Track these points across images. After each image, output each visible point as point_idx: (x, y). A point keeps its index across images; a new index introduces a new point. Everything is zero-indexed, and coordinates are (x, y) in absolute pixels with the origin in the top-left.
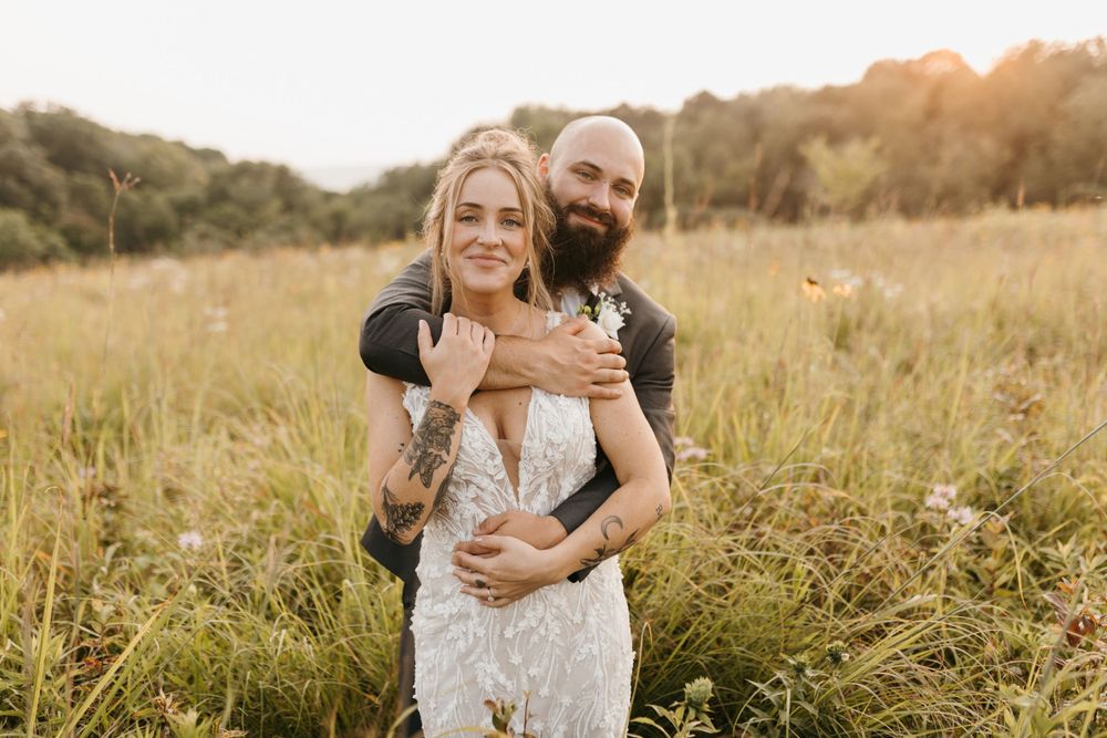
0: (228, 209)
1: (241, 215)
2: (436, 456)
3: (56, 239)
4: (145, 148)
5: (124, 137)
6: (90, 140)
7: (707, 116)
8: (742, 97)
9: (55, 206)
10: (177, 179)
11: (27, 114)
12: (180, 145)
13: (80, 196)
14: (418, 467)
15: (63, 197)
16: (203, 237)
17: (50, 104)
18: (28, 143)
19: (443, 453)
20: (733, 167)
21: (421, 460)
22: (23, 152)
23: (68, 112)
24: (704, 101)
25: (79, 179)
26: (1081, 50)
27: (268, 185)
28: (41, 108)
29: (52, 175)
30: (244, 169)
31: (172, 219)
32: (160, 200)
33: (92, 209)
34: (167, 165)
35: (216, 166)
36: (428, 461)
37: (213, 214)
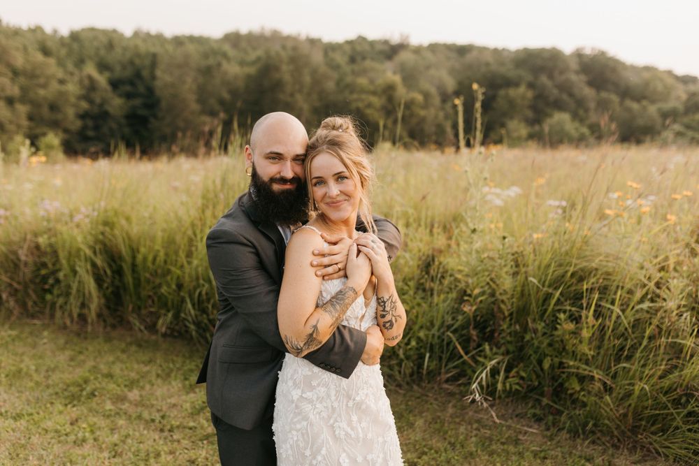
3: (585, 130)
4: (646, 75)
5: (634, 68)
6: (614, 70)
9: (587, 110)
10: (665, 96)
11: (579, 55)
12: (670, 73)
13: (603, 105)
15: (592, 105)
16: (679, 134)
17: (593, 49)
18: (577, 73)
22: (574, 77)
23: (603, 54)
25: (604, 95)
28: (588, 51)
29: (588, 92)
31: (659, 120)
32: (653, 110)
34: (660, 87)
37: (686, 120)
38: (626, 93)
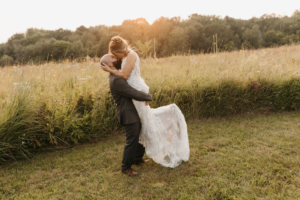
24: (82, 29)
26: (172, 20)
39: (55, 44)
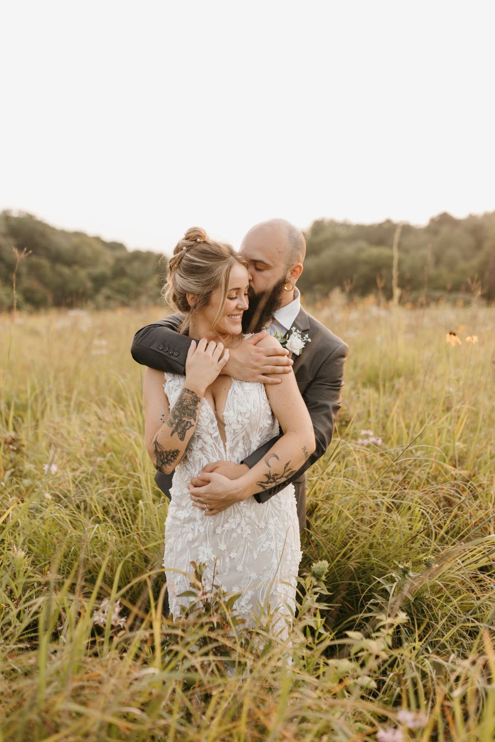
0: (125, 281)
1: (132, 284)
2: (188, 422)
3: (18, 296)
4: (76, 240)
5: (63, 233)
6: (43, 235)
7: (445, 230)
8: (472, 218)
9: (18, 275)
10: (94, 261)
11: (6, 217)
12: (98, 239)
13: (34, 269)
14: (176, 429)
15: (24, 270)
16: (108, 298)
17: (20, 212)
18: (5, 236)
19: (192, 421)
20: (462, 265)
21: (178, 425)
23: (30, 217)
24: (444, 219)
25: (34, 259)
27: (150, 267)
28: (15, 214)
29: (19, 256)
30: (137, 256)
31: (89, 285)
32: (83, 274)
33: (41, 278)
34: (88, 252)
35: (119, 254)
36: (183, 425)
37: (115, 284)
38: (57, 258)
39: (364, 256)
